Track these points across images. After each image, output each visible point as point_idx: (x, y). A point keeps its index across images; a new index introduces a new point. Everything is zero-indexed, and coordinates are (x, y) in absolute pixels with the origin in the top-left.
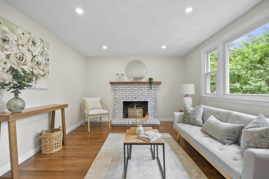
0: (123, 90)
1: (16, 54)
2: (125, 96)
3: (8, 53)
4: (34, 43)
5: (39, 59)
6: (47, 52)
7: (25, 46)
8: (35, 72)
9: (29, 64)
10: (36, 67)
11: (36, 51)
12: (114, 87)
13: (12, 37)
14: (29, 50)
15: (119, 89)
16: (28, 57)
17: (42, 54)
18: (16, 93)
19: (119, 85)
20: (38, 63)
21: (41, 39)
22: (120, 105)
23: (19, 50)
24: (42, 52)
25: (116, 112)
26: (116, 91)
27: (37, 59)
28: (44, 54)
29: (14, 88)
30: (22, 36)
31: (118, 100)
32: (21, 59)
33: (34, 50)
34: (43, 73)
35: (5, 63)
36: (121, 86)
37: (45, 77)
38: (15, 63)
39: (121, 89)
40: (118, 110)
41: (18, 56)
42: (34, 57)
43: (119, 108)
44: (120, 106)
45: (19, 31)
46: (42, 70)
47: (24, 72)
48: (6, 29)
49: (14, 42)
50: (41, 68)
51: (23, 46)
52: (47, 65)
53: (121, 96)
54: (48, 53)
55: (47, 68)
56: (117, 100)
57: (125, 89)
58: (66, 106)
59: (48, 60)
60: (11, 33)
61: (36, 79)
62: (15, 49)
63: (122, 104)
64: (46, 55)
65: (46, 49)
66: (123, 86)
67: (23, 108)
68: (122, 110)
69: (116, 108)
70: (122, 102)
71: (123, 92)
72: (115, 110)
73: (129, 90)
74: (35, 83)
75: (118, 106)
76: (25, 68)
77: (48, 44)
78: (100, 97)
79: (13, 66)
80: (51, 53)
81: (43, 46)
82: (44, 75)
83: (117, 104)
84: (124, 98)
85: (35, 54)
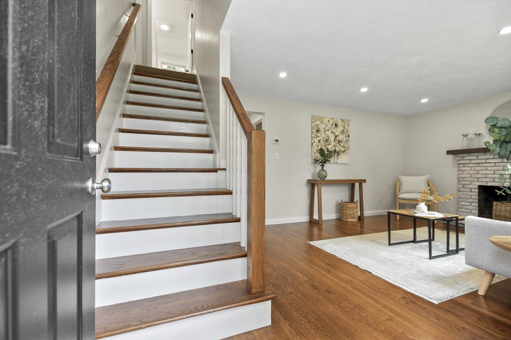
0: (479, 163)
1: (323, 138)
2: (484, 176)
3: (319, 139)
4: (336, 125)
5: (341, 137)
6: (347, 129)
7: (330, 130)
8: (337, 149)
9: (332, 144)
10: (338, 145)
11: (338, 131)
12: (458, 158)
13: (322, 127)
14: (332, 133)
15: (468, 162)
16: (332, 137)
17: (343, 132)
18: (323, 166)
19: (468, 155)
20: (339, 141)
21: (342, 120)
22: (471, 191)
23: (326, 134)
24: (343, 130)
25: (463, 203)
26: (462, 165)
27: (338, 138)
28: (345, 132)
29: (321, 162)
30: (328, 123)
31: (467, 183)
32: (327, 141)
33: (336, 131)
34: (343, 150)
35: (318, 146)
36: (472, 157)
37: (346, 152)
38: (323, 144)
39: (472, 162)
40: (467, 200)
41: (325, 139)
42: (336, 137)
43: (469, 197)
44: (470, 193)
45: (326, 121)
46: (342, 146)
47: (328, 150)
48: (318, 123)
49: (323, 130)
50: (342, 145)
51: (328, 130)
52: (347, 141)
53: (473, 176)
54: (349, 129)
55: (348, 144)
56: (464, 183)
57: (484, 161)
58: (364, 181)
59: (349, 136)
60: (321, 124)
61: (337, 155)
62: (323, 135)
63: (477, 190)
64: (347, 132)
65: (346, 127)
66: (478, 156)
67: (326, 177)
68: (477, 201)
69: (461, 196)
70: (477, 187)
71: (479, 168)
72: (460, 200)
73: (493, 164)
74: (337, 158)
75: (467, 193)
76: (329, 147)
77: (349, 121)
78: (429, 175)
79: (322, 147)
80: (351, 130)
81: (344, 124)
82: (345, 150)
83: (464, 190)
84: (480, 180)
85: (337, 134)
